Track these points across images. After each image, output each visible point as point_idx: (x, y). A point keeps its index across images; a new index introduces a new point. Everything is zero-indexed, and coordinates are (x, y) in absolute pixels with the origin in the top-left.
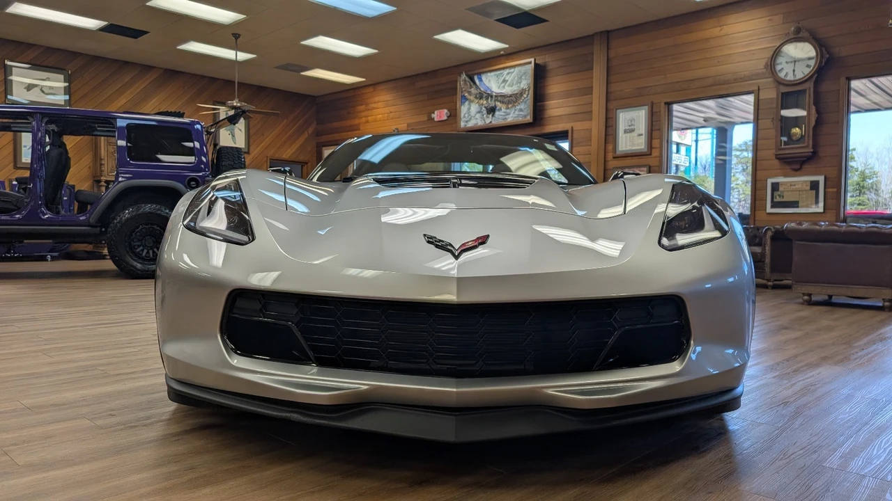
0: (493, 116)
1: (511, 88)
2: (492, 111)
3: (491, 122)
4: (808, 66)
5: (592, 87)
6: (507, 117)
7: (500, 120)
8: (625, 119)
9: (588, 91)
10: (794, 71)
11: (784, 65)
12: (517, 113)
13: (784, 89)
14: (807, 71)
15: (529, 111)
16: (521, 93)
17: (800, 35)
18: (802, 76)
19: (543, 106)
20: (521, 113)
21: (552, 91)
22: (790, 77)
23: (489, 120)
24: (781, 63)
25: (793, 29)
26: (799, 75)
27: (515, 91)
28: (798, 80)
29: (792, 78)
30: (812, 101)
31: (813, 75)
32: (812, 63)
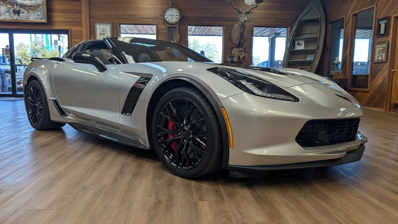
0: (18, 15)
1: (31, 2)
2: (18, 12)
3: (17, 19)
4: (176, 18)
5: (81, 10)
6: (29, 18)
7: (23, 19)
8: (100, 28)
9: (80, 11)
10: (172, 19)
11: (168, 16)
12: (35, 16)
13: (168, 26)
14: (176, 20)
15: (44, 16)
16: (38, 6)
17: (173, 6)
18: (175, 21)
19: (52, 15)
20: (38, 17)
21: (56, 8)
22: (170, 21)
23: (15, 17)
24: (167, 15)
25: (171, 3)
26: (174, 21)
27: (33, 4)
28: (174, 23)
29: (171, 22)
30: (178, 32)
31: (178, 22)
32: (178, 17)
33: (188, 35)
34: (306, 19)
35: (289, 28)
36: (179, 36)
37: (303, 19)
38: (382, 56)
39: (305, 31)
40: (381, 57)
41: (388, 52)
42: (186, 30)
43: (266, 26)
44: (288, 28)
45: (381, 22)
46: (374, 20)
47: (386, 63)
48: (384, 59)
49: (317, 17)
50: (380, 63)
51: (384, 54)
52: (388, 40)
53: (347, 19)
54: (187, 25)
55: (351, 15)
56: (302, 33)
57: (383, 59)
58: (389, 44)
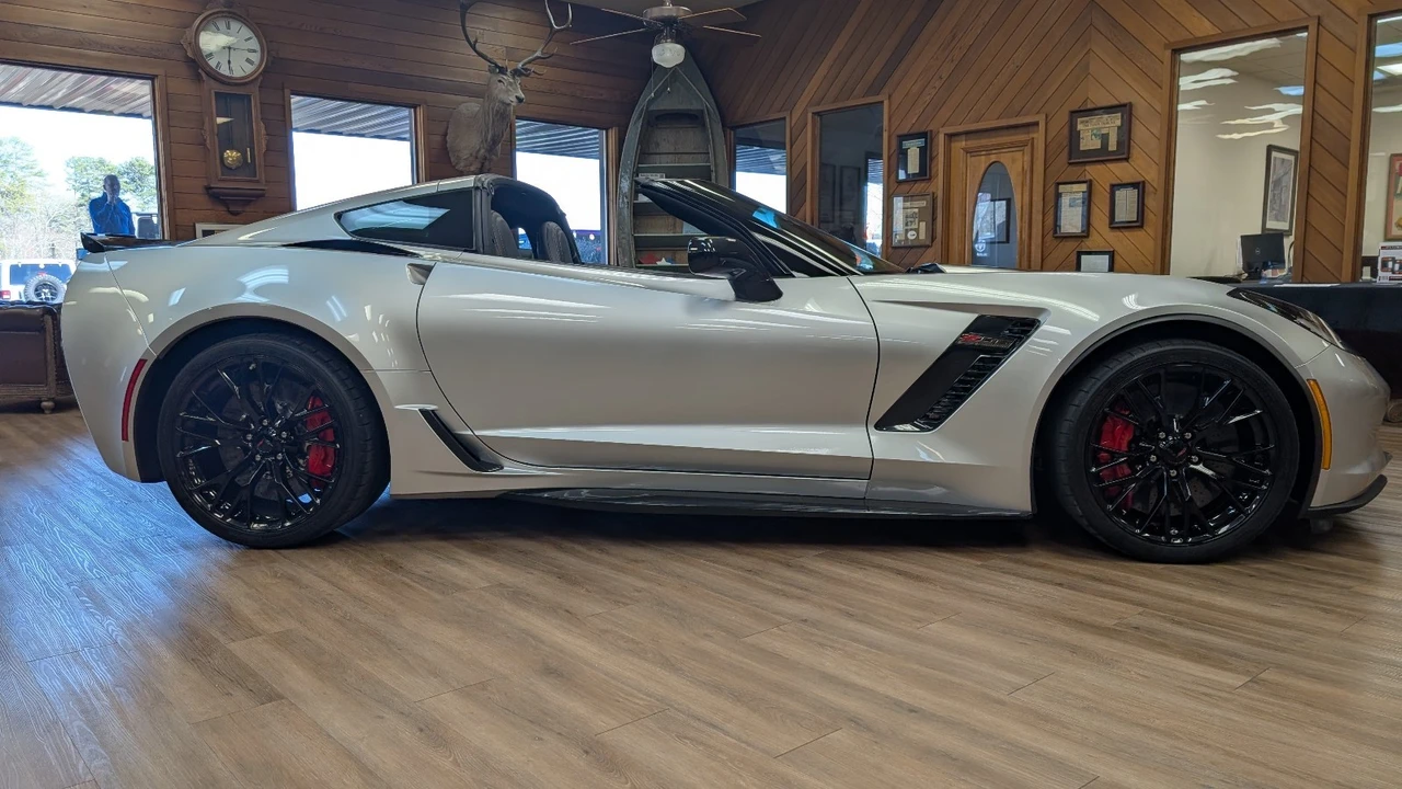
4: (248, 60)
10: (229, 62)
11: (213, 48)
13: (218, 87)
14: (249, 69)
17: (232, 10)
18: (243, 74)
22: (224, 70)
24: (208, 45)
26: (238, 73)
28: (237, 79)
29: (227, 73)
30: (259, 116)
31: (256, 79)
32: (256, 58)
33: (292, 129)
34: (662, 108)
35: (613, 133)
36: (263, 131)
37: (652, 108)
38: (917, 230)
39: (658, 145)
40: (914, 232)
41: (934, 219)
42: (285, 111)
43: (550, 118)
44: (607, 130)
45: (906, 144)
46: (885, 135)
47: (928, 247)
48: (922, 236)
49: (695, 106)
50: (911, 247)
51: (923, 225)
52: (931, 190)
53: (793, 122)
54: (287, 91)
55: (810, 115)
56: (651, 151)
57: (921, 238)
58: (934, 200)
